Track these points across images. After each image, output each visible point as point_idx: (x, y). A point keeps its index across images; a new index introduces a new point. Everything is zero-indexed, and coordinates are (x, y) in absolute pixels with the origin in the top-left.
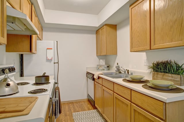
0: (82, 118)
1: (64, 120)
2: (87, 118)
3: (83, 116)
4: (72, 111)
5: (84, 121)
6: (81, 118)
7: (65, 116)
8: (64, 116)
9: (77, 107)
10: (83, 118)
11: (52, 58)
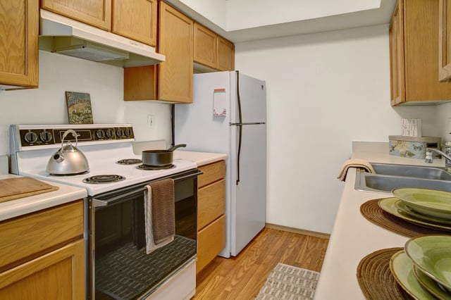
0: (293, 286)
1: (244, 271)
2: (305, 294)
3: (298, 282)
4: (285, 257)
5: (288, 297)
6: (289, 287)
7: (255, 263)
8: (253, 263)
9: (307, 252)
10: (295, 288)
11: (224, 112)
